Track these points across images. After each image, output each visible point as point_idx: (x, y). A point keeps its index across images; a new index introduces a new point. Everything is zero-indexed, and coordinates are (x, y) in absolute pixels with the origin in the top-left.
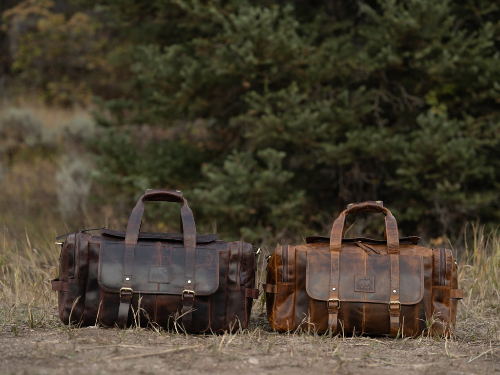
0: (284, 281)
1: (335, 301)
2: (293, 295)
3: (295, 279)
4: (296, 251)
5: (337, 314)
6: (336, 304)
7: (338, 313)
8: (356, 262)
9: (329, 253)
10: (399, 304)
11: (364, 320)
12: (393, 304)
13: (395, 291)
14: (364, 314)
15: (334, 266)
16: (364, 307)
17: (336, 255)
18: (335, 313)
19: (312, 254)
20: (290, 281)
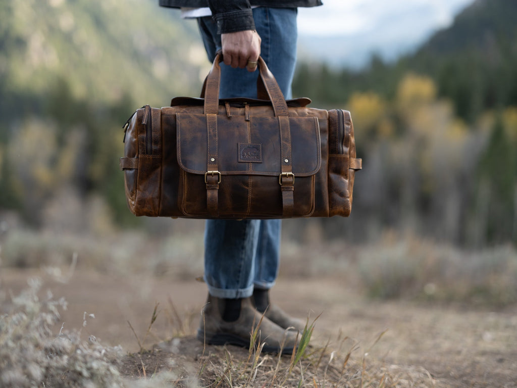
0: (147, 153)
1: (215, 174)
2: (159, 170)
3: (161, 150)
4: (161, 115)
5: (217, 191)
6: (216, 178)
7: (218, 188)
8: (238, 127)
9: (204, 115)
10: (292, 176)
11: (250, 196)
12: (285, 176)
13: (287, 161)
14: (250, 189)
15: (211, 131)
16: (251, 181)
17: (213, 118)
18: (216, 189)
19: (183, 118)
20: (156, 152)
